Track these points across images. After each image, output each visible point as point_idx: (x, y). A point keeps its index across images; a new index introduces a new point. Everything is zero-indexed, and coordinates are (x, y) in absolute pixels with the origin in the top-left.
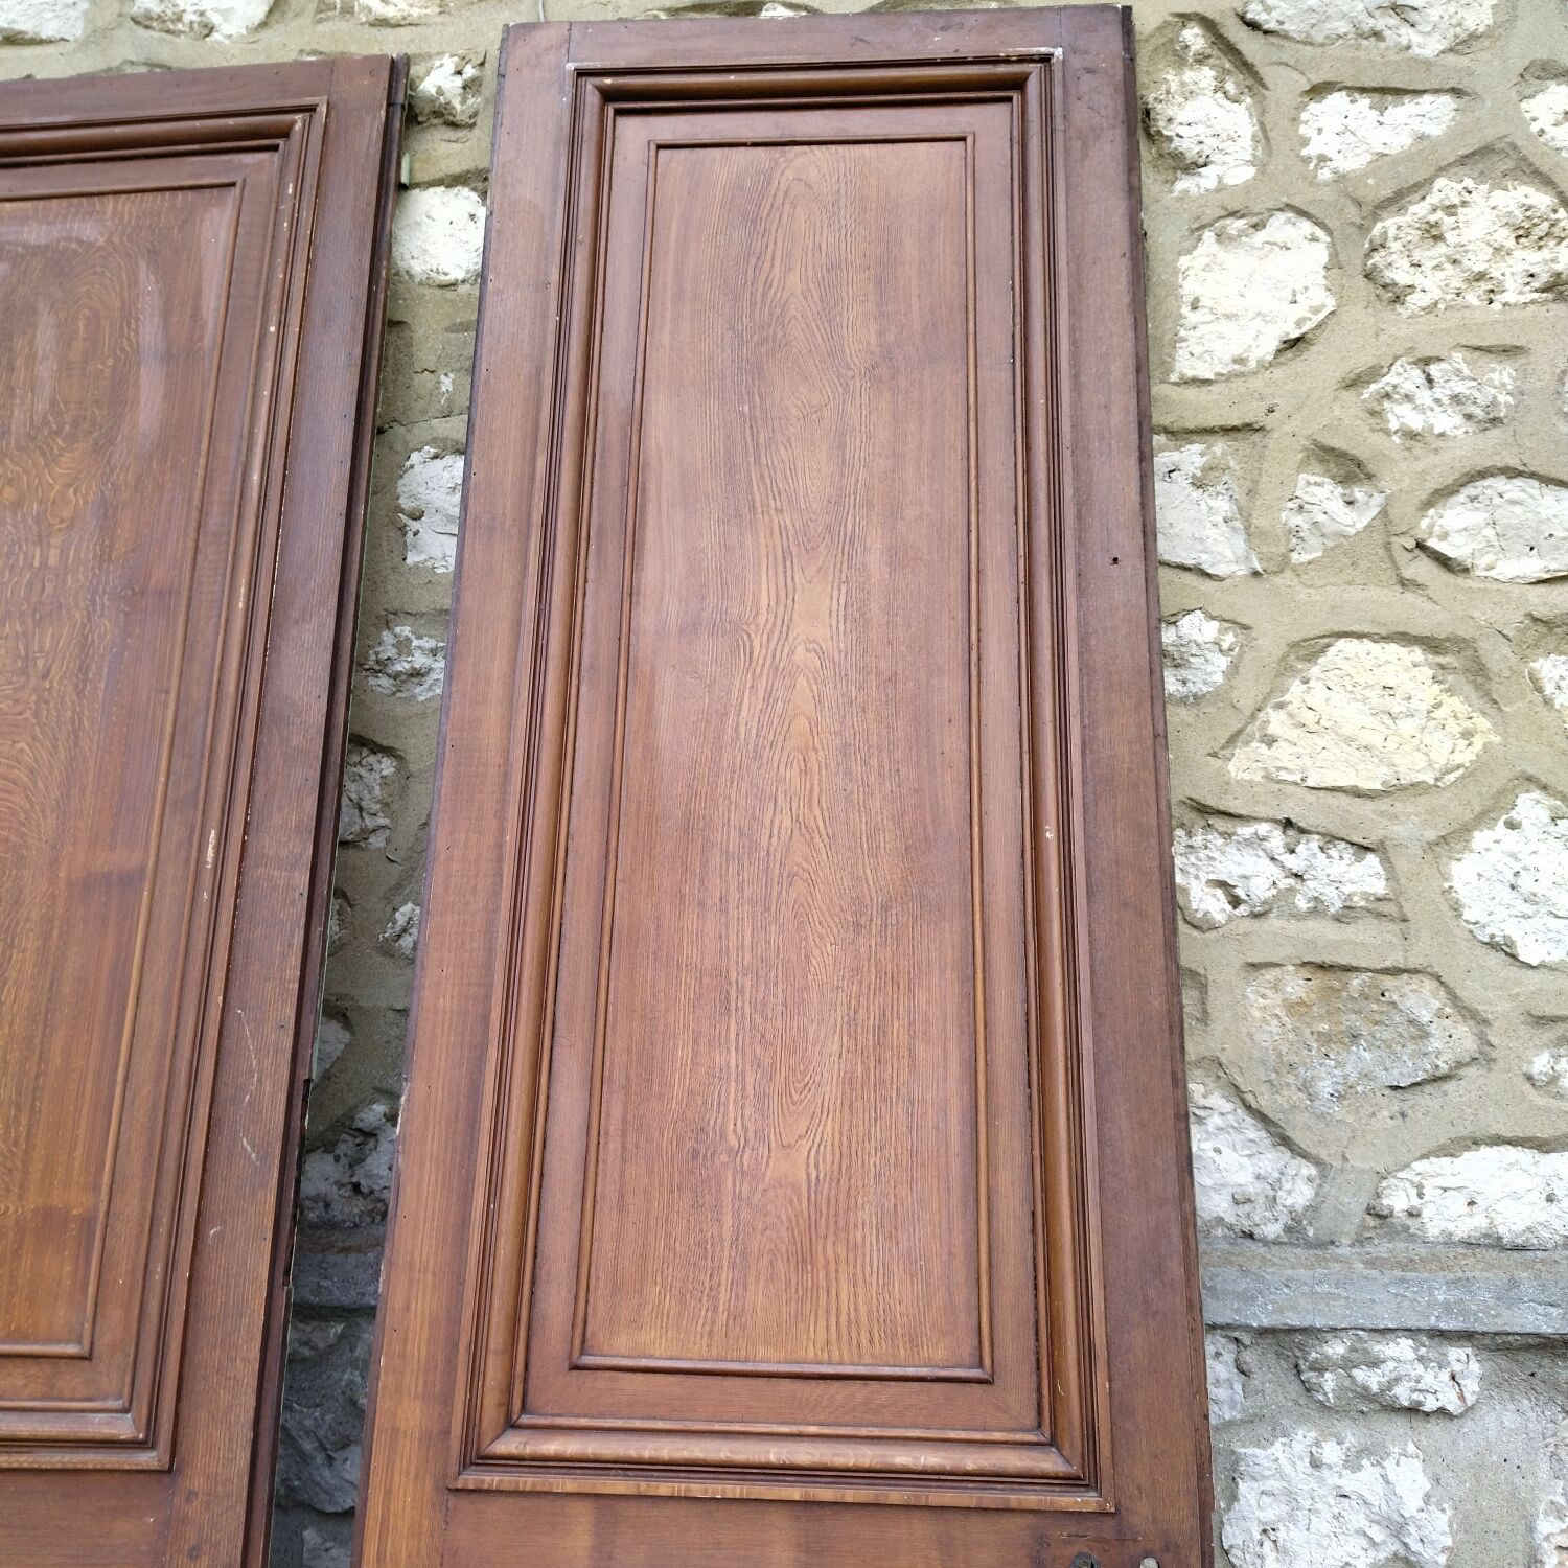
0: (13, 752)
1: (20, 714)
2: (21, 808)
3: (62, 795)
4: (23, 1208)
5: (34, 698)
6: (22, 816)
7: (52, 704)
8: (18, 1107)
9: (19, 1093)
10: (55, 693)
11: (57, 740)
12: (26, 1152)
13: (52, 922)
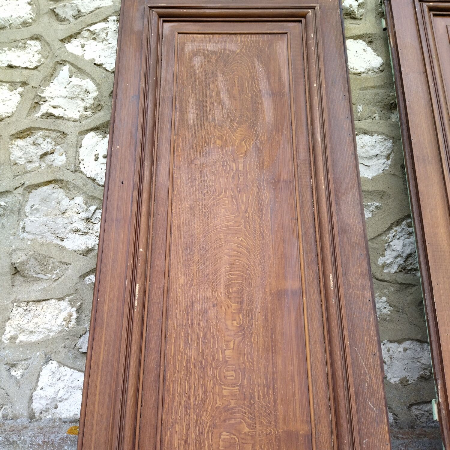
0: (239, 241)
1: (238, 226)
2: (245, 262)
3: (261, 258)
4: (278, 431)
5: (243, 220)
6: (247, 266)
7: (251, 223)
8: (267, 386)
9: (267, 380)
10: (251, 218)
11: (255, 237)
12: (274, 406)
13: (267, 309)
